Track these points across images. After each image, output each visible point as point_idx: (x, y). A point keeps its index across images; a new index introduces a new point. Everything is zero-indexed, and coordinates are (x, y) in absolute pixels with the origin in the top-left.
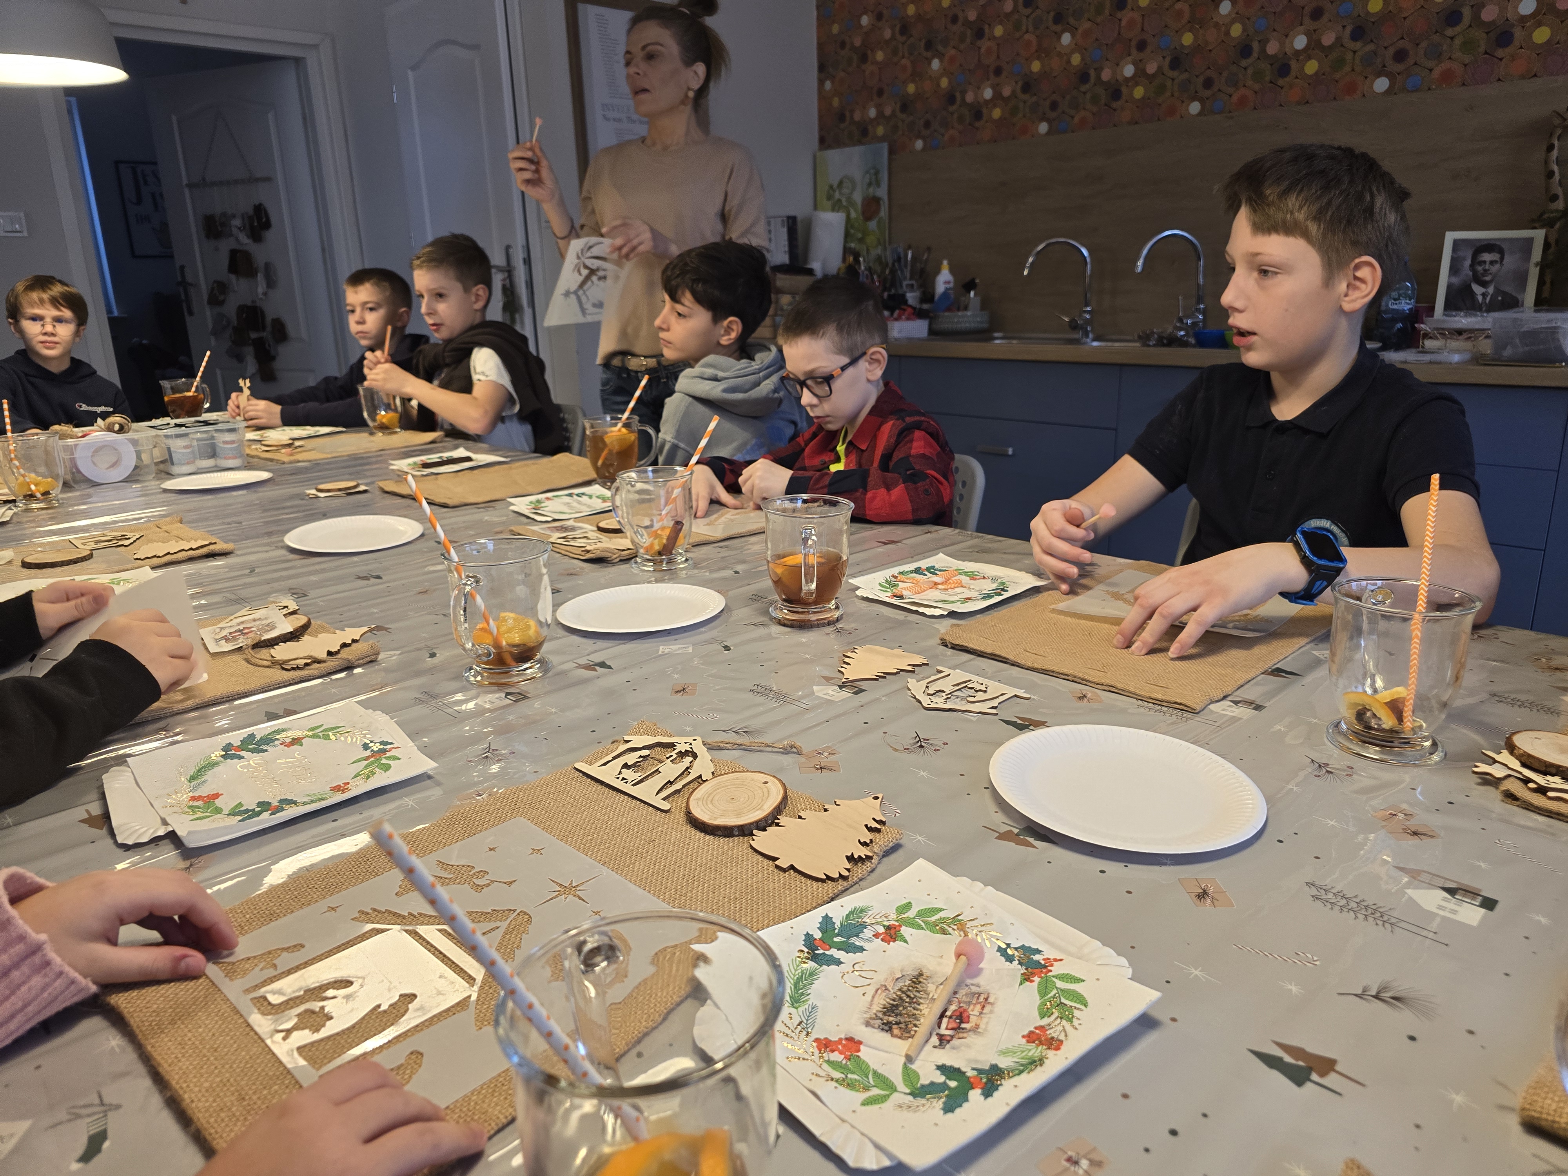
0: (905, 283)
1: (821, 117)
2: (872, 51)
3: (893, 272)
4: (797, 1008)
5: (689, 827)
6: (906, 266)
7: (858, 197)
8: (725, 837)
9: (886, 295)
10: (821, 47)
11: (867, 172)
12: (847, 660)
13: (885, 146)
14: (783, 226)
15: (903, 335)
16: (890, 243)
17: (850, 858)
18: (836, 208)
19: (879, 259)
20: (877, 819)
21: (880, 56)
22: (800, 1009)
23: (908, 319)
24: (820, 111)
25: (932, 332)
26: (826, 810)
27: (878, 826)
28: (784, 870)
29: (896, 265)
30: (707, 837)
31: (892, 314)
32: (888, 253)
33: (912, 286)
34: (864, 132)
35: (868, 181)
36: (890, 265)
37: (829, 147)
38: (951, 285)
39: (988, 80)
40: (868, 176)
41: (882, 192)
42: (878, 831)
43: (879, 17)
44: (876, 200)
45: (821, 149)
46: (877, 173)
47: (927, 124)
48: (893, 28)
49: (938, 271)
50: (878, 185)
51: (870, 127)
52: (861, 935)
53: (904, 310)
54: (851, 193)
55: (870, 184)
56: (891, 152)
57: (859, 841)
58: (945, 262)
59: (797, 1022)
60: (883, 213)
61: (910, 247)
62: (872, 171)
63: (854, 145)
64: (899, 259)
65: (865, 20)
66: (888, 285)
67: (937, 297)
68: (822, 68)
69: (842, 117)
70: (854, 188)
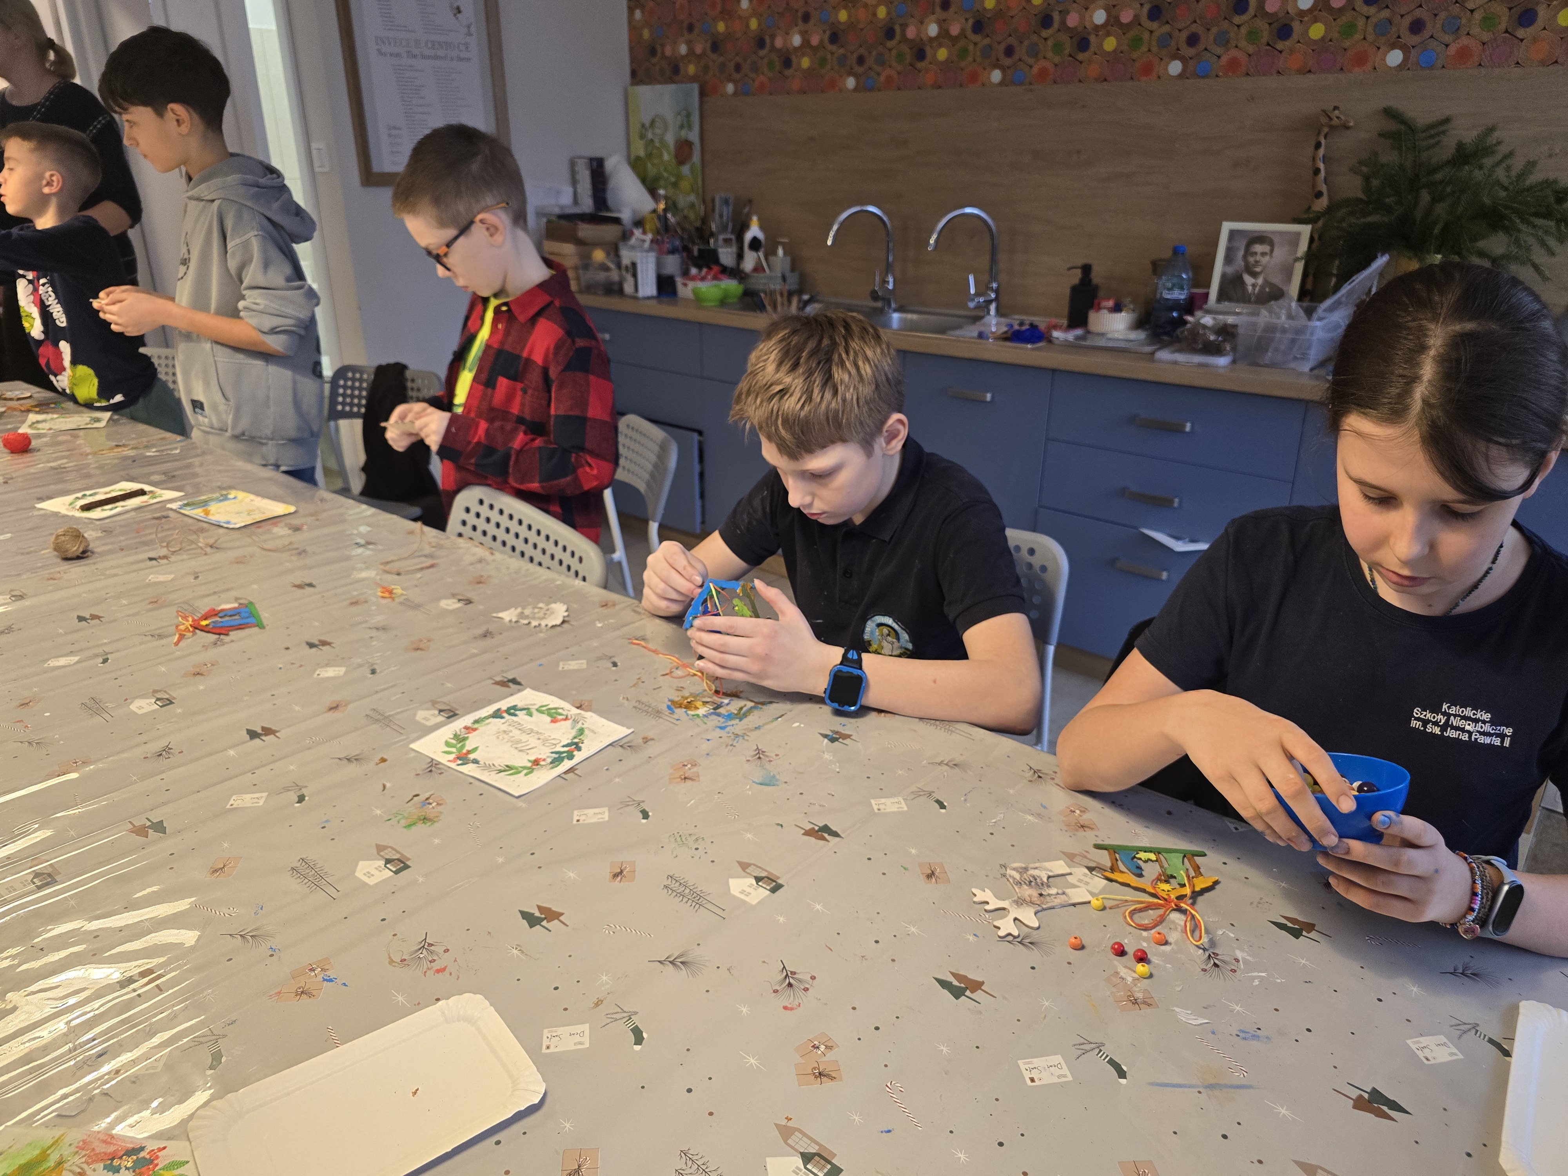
1: (631, 49)
7: (670, 139)
11: (679, 114)
13: (696, 87)
24: (630, 41)
34: (676, 70)
37: (641, 82)
39: (796, 26)
41: (694, 136)
45: (633, 84)
46: (688, 115)
50: (690, 128)
55: (682, 127)
56: (703, 94)
60: (696, 157)
62: (684, 113)
63: (666, 82)
69: (653, 52)
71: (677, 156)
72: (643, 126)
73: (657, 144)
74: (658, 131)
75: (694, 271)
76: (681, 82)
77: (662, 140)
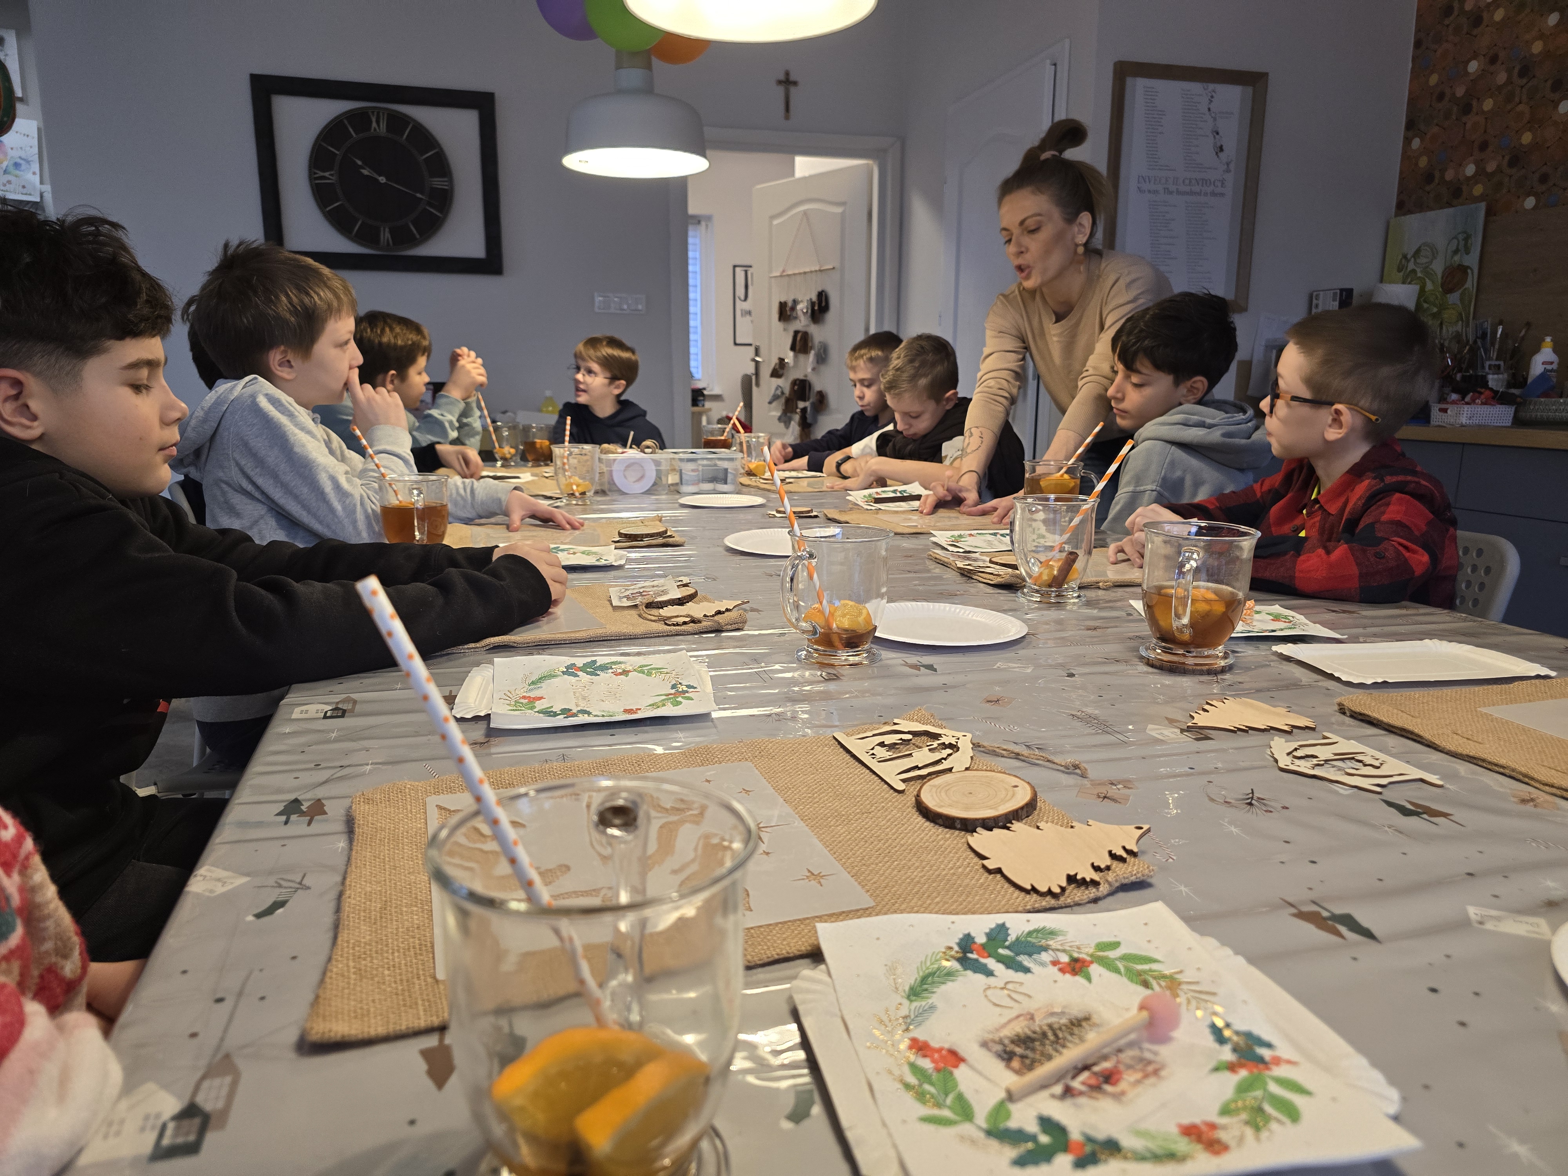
0: (1487, 363)
1: (1402, 179)
2: (1478, 99)
3: (1474, 350)
4: (911, 1001)
5: (914, 810)
6: (1493, 344)
7: (1438, 267)
8: (946, 827)
9: (1459, 377)
10: (1412, 102)
11: (1455, 238)
12: (1207, 707)
13: (1483, 205)
14: (1334, 300)
15: (1476, 421)
16: (1474, 318)
17: (1071, 879)
18: (1409, 280)
19: (1457, 337)
20: (1128, 847)
21: (1488, 105)
22: (915, 1004)
23: (1483, 404)
24: (1401, 173)
25: (1519, 422)
26: (1072, 827)
27: (1124, 855)
28: (990, 871)
29: (1479, 342)
30: (928, 823)
31: (1463, 399)
32: (1470, 330)
33: (1499, 367)
35: (1454, 248)
36: (1471, 342)
37: (1410, 212)
38: (1555, 366)
40: (1455, 241)
41: (1472, 260)
42: (1122, 860)
43: (1494, 60)
44: (1463, 270)
45: (1396, 215)
46: (1466, 239)
47: (1544, 179)
48: (1509, 71)
49: (1537, 350)
51: (1464, 188)
52: (1035, 956)
53: (1481, 393)
54: (1431, 262)
55: (1456, 252)
56: (1489, 213)
57: (1092, 865)
58: (1548, 339)
59: (903, 1014)
60: (1471, 283)
61: (1501, 323)
62: (1461, 237)
64: (1484, 335)
65: (1473, 66)
66: (1464, 366)
67: (1530, 380)
68: (1410, 125)
70: (1434, 257)
71: (1442, 285)
72: (1405, 257)
73: (1419, 275)
74: (1422, 260)
75: (1454, 396)
76: (1462, 204)
77: (1427, 271)
